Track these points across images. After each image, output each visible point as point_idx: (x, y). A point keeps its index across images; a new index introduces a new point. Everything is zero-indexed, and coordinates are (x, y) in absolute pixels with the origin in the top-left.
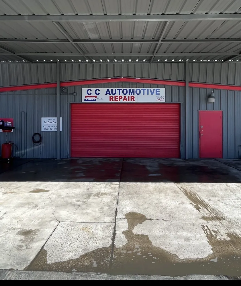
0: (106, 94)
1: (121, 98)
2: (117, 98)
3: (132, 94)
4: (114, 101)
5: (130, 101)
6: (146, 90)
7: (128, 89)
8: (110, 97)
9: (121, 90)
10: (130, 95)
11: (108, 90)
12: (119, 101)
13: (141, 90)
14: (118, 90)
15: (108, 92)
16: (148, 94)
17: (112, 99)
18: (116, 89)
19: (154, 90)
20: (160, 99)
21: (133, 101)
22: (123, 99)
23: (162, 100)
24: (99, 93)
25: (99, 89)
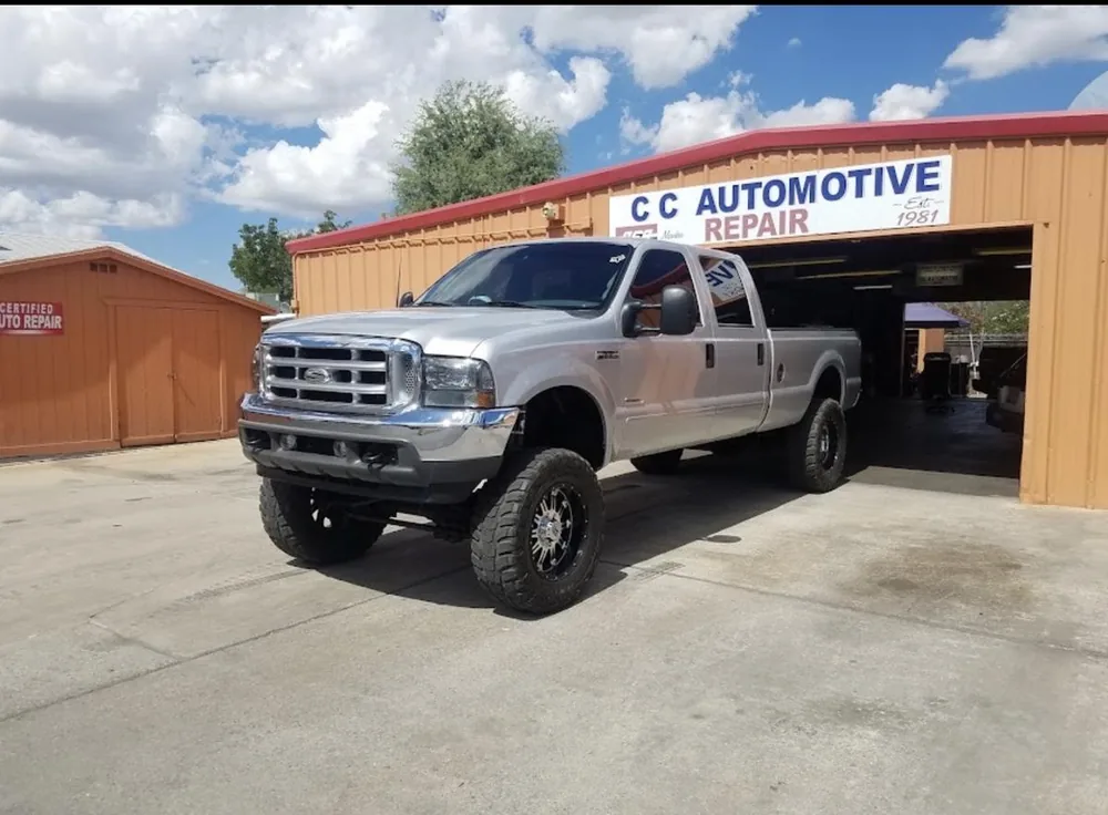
0: (699, 212)
1: (753, 226)
2: (736, 227)
3: (802, 201)
4: (724, 241)
5: (787, 234)
6: (868, 172)
7: (785, 179)
8: (708, 222)
9: (759, 185)
10: (797, 205)
11: (707, 193)
12: (745, 235)
13: (846, 175)
14: (744, 187)
15: (707, 203)
16: (878, 191)
17: (715, 230)
18: (740, 183)
19: (909, 168)
20: (918, 217)
21: (798, 232)
22: (757, 229)
23: (930, 217)
24: (674, 212)
25: (678, 192)
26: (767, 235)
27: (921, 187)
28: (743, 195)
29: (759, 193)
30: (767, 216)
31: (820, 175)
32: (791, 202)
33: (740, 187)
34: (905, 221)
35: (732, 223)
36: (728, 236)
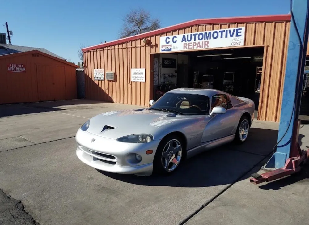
0: (182, 42)
2: (191, 46)
3: (207, 39)
4: (188, 49)
5: (204, 48)
6: (224, 31)
7: (203, 33)
8: (184, 44)
9: (197, 34)
10: (206, 40)
12: (193, 48)
13: (218, 32)
14: (193, 35)
15: (184, 39)
16: (226, 37)
17: (186, 46)
18: (192, 33)
19: (234, 30)
20: (236, 43)
21: (206, 47)
22: (196, 46)
23: (239, 44)
24: (176, 41)
25: (177, 36)
26: (199, 48)
27: (237, 36)
28: (193, 37)
29: (197, 36)
30: (199, 43)
31: (212, 32)
32: (205, 39)
33: (192, 35)
34: (233, 45)
35: (190, 44)
36: (189, 48)
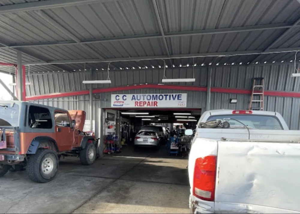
0: (132, 100)
1: (145, 104)
2: (142, 104)
3: (155, 99)
5: (153, 107)
6: (168, 95)
8: (136, 102)
10: (154, 101)
12: (144, 106)
13: (163, 95)
15: (134, 98)
16: (170, 99)
17: (137, 104)
19: (176, 95)
20: (182, 105)
21: (156, 106)
24: (126, 99)
25: (126, 95)
26: (149, 106)
27: (178, 99)
28: (142, 97)
29: (145, 97)
31: (158, 95)
32: (152, 100)
34: (179, 106)
36: (140, 106)
